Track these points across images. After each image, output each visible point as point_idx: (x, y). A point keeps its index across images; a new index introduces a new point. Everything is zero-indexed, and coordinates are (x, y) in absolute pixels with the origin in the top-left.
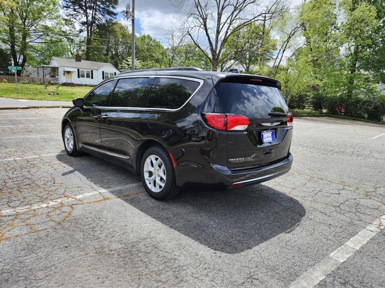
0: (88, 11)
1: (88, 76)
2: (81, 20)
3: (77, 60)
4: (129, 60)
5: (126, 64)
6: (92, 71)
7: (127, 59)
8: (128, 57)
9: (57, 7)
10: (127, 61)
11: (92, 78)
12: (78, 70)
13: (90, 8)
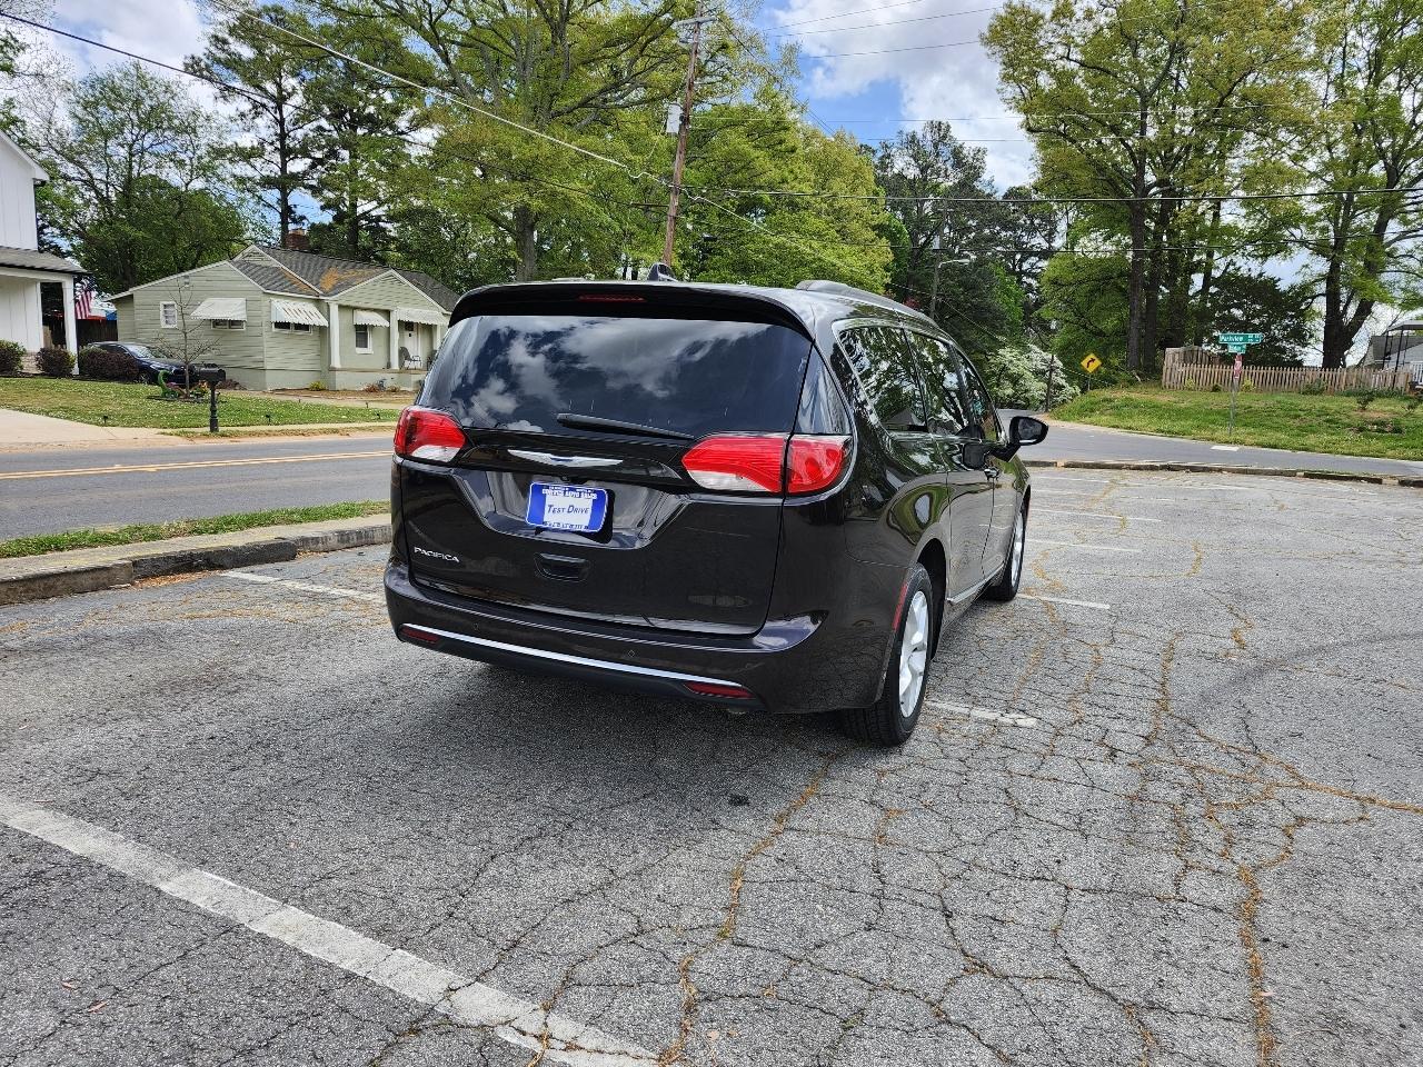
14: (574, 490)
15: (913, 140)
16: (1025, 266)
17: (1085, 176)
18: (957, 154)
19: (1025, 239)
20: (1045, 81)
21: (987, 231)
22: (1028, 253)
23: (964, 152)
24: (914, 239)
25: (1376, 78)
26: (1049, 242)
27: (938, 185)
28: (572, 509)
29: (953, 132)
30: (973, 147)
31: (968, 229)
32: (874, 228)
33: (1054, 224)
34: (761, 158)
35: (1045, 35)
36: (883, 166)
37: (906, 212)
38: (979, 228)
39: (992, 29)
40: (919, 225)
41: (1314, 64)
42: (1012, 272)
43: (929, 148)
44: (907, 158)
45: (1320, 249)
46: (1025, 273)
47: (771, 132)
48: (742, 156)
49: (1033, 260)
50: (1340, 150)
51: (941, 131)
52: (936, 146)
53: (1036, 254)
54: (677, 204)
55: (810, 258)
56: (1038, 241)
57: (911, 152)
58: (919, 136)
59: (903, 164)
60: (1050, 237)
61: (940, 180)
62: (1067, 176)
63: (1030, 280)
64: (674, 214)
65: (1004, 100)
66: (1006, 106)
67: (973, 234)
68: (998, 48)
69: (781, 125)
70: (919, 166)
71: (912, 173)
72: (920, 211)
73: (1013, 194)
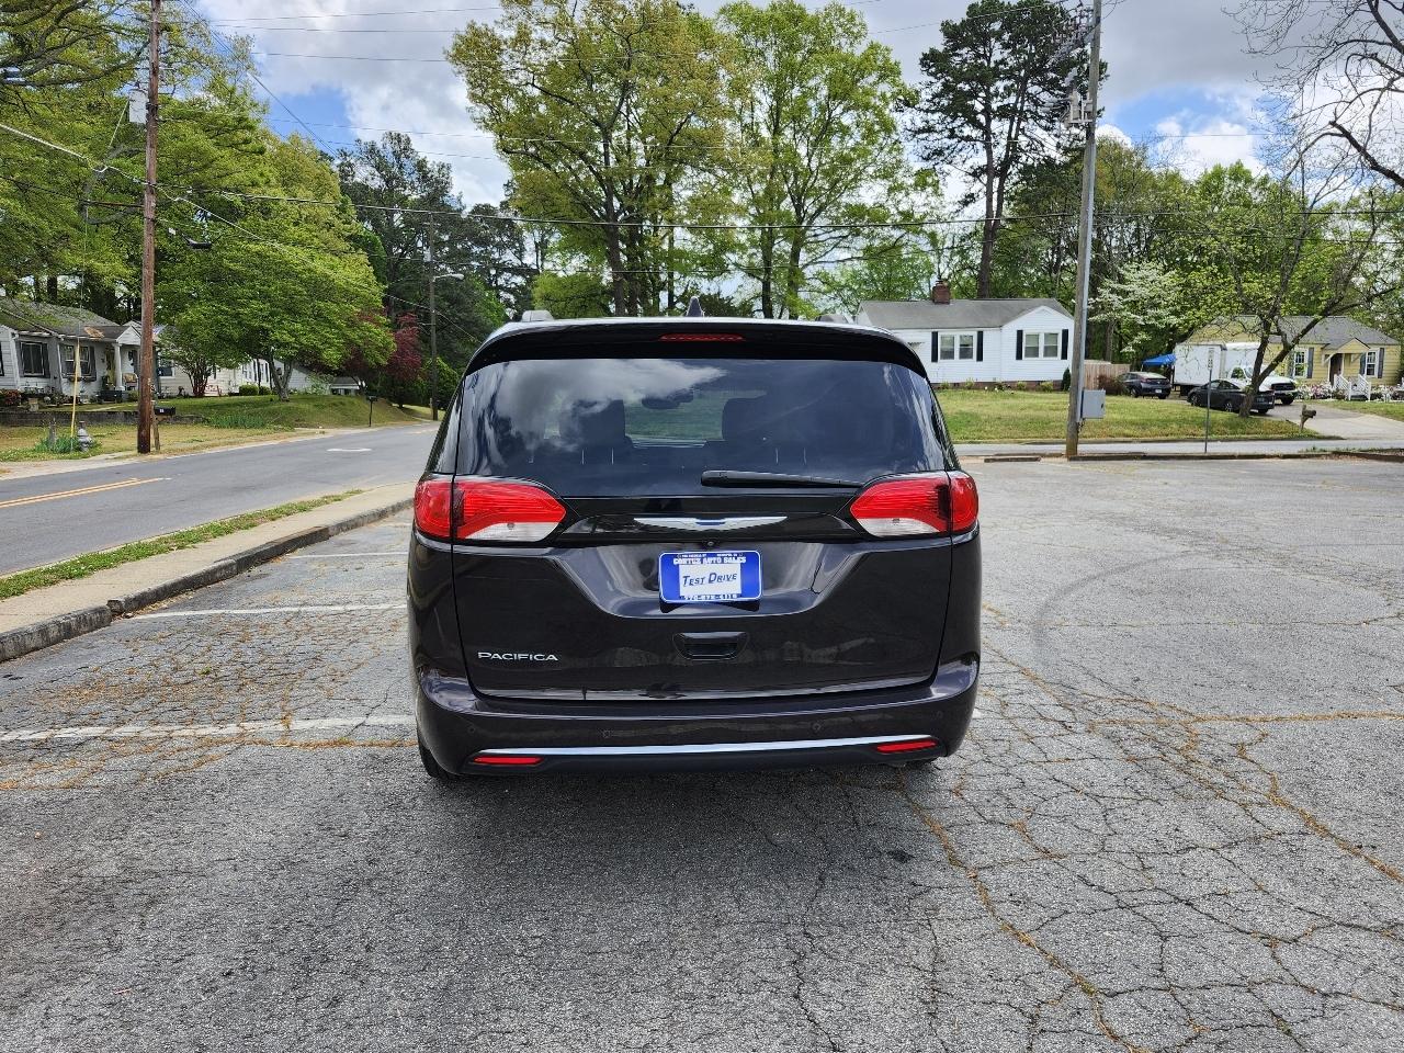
0: (995, 125)
1: (965, 353)
2: (969, 163)
3: (937, 303)
4: (1128, 276)
5: (1113, 291)
6: (980, 335)
7: (1122, 272)
8: (1126, 266)
9: (896, 137)
10: (1122, 280)
11: (980, 358)
12: (935, 335)
13: (1004, 112)
14: (715, 555)
15: (372, 150)
16: (501, 282)
17: (564, 199)
18: (421, 166)
19: (496, 256)
20: (510, 105)
21: (459, 247)
22: (502, 268)
23: (429, 166)
24: (389, 251)
25: (777, 131)
26: (520, 260)
27: (406, 198)
28: (714, 578)
29: (414, 145)
30: (437, 162)
31: (443, 243)
32: (349, 238)
33: (521, 241)
34: (225, 158)
35: (507, 61)
36: (344, 175)
37: (376, 224)
38: (451, 243)
39: (457, 47)
40: (392, 236)
41: (729, 114)
42: (488, 287)
43: (391, 159)
44: (369, 168)
45: (751, 272)
46: (501, 287)
47: (233, 129)
48: (201, 154)
49: (506, 275)
50: (758, 188)
51: (402, 145)
52: (398, 158)
53: (508, 270)
54: (153, 204)
55: (299, 268)
56: (509, 257)
57: (372, 161)
58: (379, 146)
59: (363, 174)
60: (520, 253)
61: (407, 192)
62: (547, 198)
63: (508, 296)
64: (152, 216)
65: (474, 119)
66: (475, 125)
67: (447, 249)
68: (464, 68)
69: (242, 123)
70: (382, 176)
71: (377, 183)
72: (390, 222)
73: (483, 211)
